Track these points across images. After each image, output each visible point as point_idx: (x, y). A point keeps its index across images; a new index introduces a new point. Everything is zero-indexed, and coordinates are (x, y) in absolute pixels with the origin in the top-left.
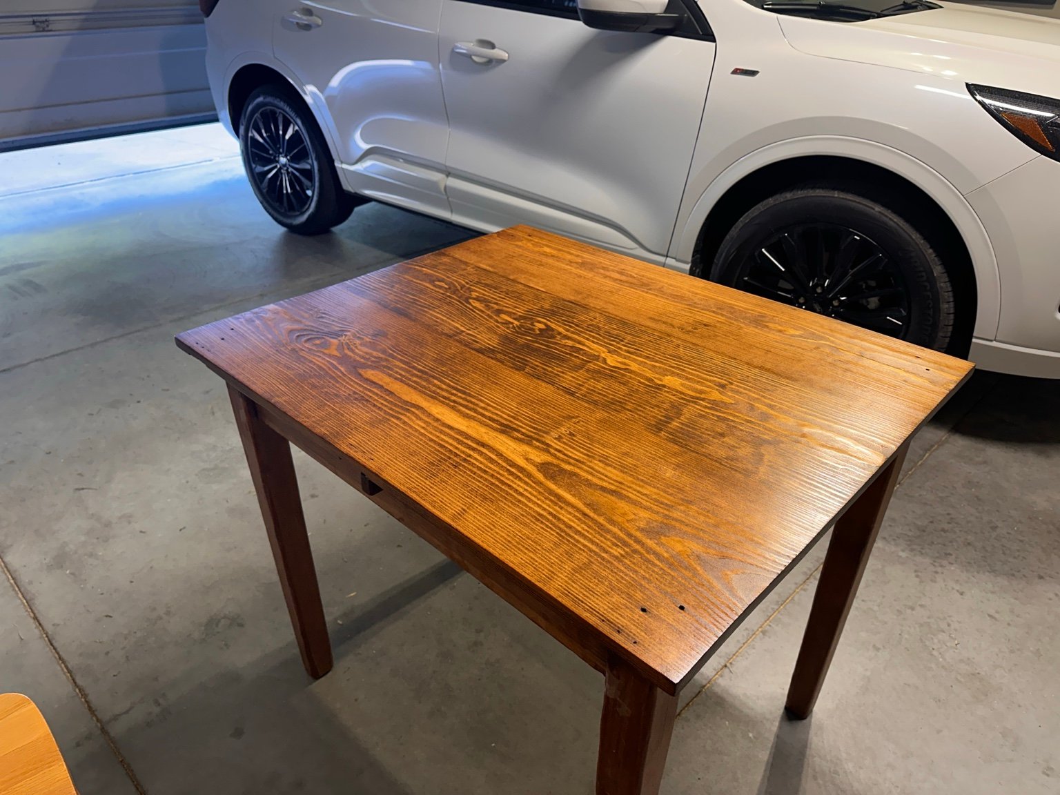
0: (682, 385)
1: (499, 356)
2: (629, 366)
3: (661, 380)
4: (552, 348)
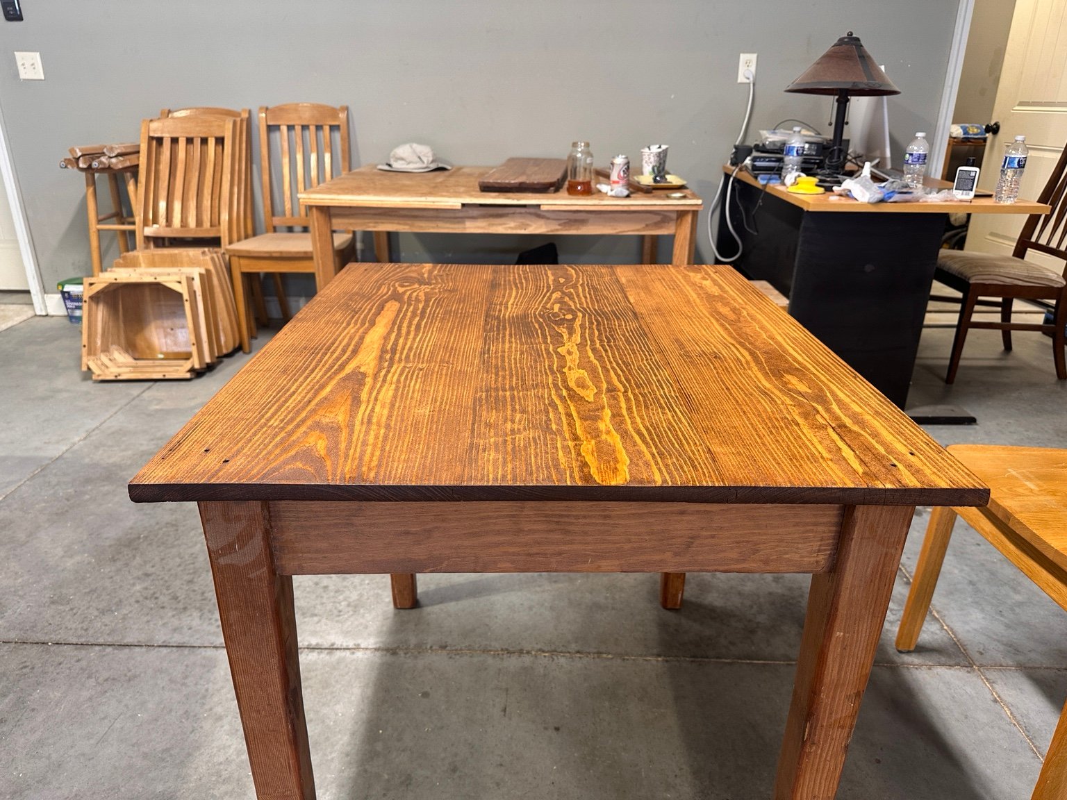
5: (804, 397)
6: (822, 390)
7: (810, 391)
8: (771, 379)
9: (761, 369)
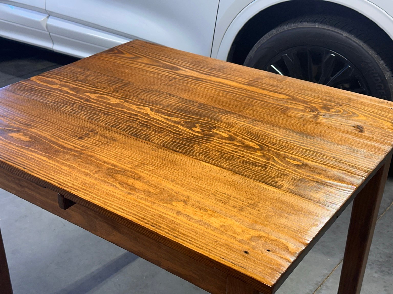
0: (109, 100)
1: (217, 110)
2: (137, 108)
3: (120, 101)
4: (185, 116)
5: (9, 130)
6: (5, 138)
7: (10, 134)
8: (33, 133)
9: (46, 138)
